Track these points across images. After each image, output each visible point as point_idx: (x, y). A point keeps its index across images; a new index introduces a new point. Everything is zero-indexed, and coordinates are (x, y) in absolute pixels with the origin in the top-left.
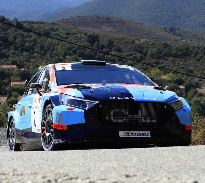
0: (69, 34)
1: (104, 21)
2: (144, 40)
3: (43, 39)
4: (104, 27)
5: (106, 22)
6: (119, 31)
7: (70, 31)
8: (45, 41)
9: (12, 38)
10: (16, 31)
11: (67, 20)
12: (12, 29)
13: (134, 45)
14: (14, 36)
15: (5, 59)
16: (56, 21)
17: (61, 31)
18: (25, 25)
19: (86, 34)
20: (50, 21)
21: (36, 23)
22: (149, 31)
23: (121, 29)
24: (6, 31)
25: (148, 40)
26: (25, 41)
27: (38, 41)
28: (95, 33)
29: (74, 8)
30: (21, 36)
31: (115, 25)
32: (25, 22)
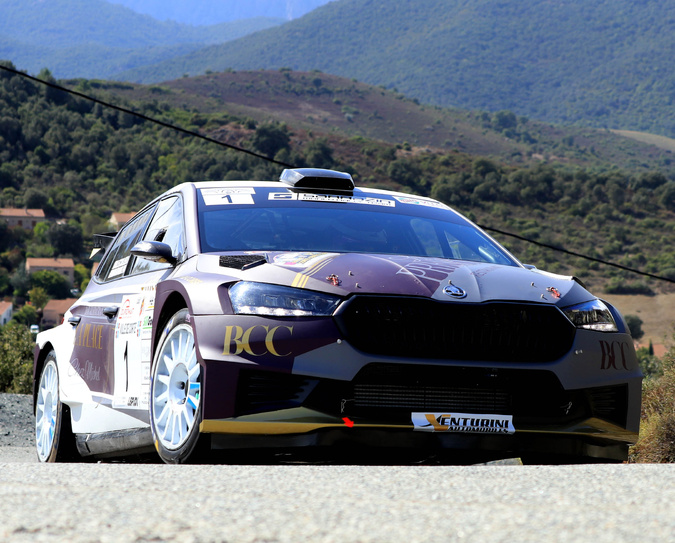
0: (201, 123)
1: (307, 88)
2: (424, 149)
3: (124, 134)
4: (305, 106)
5: (311, 92)
6: (349, 119)
7: (203, 116)
8: (130, 140)
9: (35, 129)
10: (44, 107)
11: (198, 80)
12: (33, 102)
13: (392, 162)
14: (38, 123)
15: (12, 189)
16: (165, 83)
17: (178, 111)
19: (251, 126)
20: (148, 82)
21: (106, 87)
22: (439, 122)
23: (356, 113)
24: (16, 106)
25: (434, 151)
26: (71, 139)
27: (110, 139)
28: (278, 123)
29: (216, 47)
30: (59, 122)
31: (338, 103)
32: (73, 83)
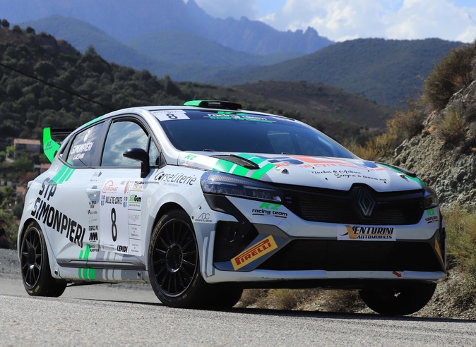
1: (315, 92)
2: (375, 129)
4: (313, 102)
5: (316, 95)
6: (337, 111)
10: (166, 97)
11: (254, 85)
12: (159, 94)
13: (357, 136)
16: (236, 86)
18: (183, 88)
20: (226, 86)
21: (202, 87)
22: (387, 115)
23: (341, 107)
24: (150, 96)
28: (295, 111)
29: (267, 67)
31: (332, 101)
32: (183, 84)
